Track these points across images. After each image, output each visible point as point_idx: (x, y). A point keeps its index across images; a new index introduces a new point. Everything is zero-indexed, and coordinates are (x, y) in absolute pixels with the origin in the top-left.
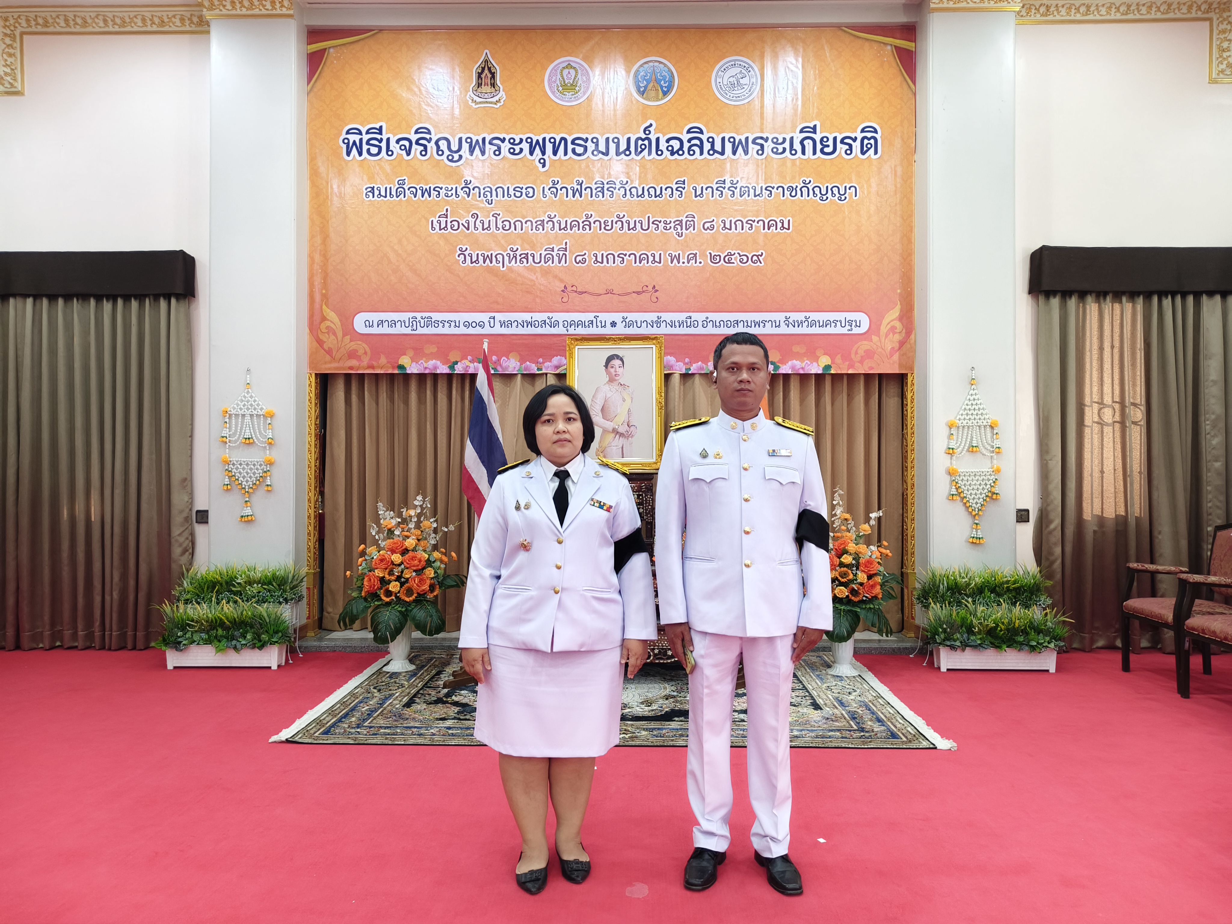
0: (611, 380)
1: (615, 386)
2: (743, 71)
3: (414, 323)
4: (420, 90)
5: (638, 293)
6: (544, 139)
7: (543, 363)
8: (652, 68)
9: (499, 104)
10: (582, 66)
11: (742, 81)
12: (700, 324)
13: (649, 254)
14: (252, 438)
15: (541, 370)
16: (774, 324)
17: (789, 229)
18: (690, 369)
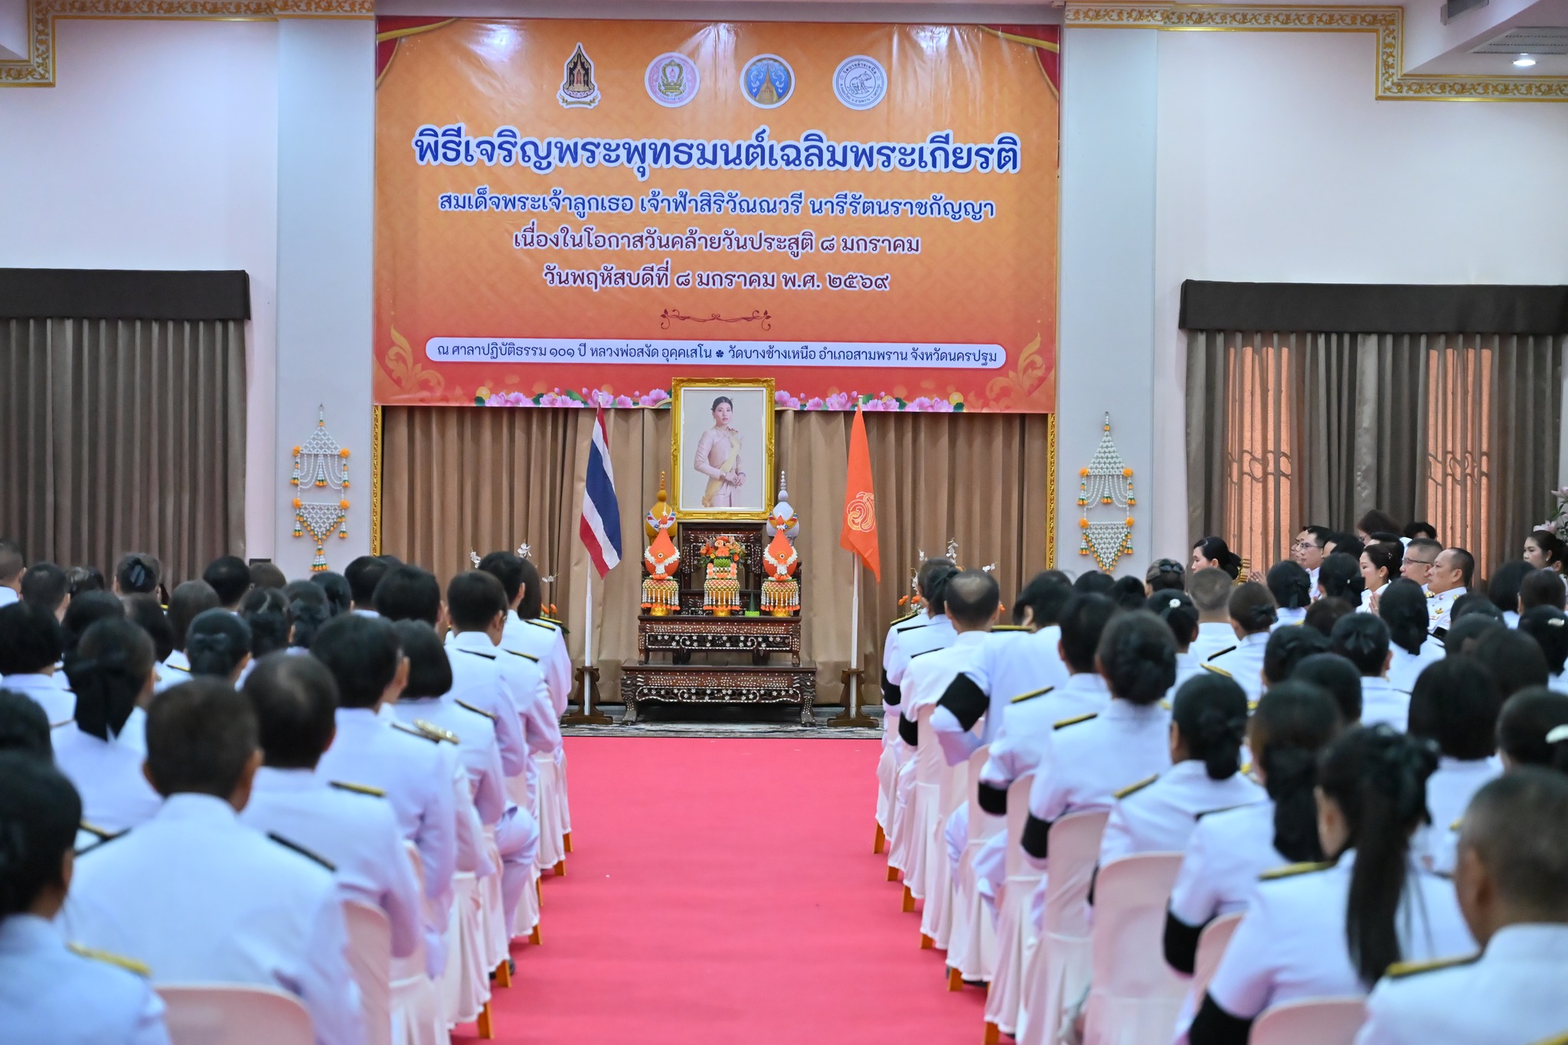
0: (719, 424)
1: (722, 431)
2: (868, 72)
3: (495, 350)
4: (504, 87)
5: (747, 319)
6: (644, 145)
7: (640, 396)
8: (766, 67)
9: (593, 105)
10: (687, 63)
11: (867, 84)
12: (818, 355)
13: (761, 276)
14: (325, 480)
15: (638, 404)
16: (900, 356)
17: (917, 250)
18: (805, 405)
